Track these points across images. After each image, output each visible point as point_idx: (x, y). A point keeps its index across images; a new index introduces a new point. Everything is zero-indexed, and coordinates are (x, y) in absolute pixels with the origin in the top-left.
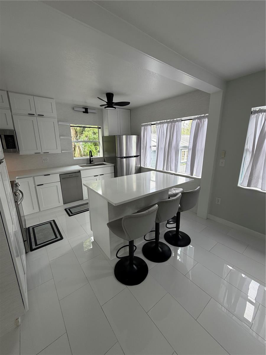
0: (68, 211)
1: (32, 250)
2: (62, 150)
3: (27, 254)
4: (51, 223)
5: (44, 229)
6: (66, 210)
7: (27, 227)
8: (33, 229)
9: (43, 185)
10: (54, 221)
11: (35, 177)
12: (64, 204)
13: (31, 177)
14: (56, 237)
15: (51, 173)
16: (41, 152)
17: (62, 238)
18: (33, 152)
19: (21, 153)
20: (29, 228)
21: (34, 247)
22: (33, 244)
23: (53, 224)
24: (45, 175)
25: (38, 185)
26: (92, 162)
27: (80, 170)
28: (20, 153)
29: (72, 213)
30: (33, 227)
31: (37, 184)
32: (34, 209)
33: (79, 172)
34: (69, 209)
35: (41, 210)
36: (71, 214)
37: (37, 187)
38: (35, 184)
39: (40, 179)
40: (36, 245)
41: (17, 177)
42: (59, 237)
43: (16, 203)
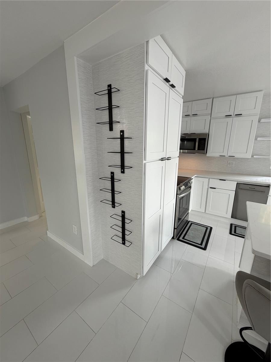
0: (233, 228)
1: (178, 240)
3: (173, 239)
4: (207, 228)
5: (198, 230)
6: (231, 225)
8: (192, 224)
9: (215, 188)
10: (211, 228)
11: (210, 179)
12: (231, 218)
13: (207, 178)
14: (201, 244)
15: (227, 179)
17: (205, 249)
18: (217, 155)
19: (208, 155)
20: (189, 221)
21: (181, 238)
22: (182, 236)
23: (208, 231)
24: (220, 180)
25: (211, 188)
29: (235, 232)
30: (192, 222)
32: (201, 208)
33: (268, 186)
34: (235, 227)
35: (206, 212)
36: (233, 233)
37: (210, 189)
38: (209, 186)
39: (215, 183)
40: (183, 238)
41: (195, 176)
42: (203, 246)
43: (178, 195)
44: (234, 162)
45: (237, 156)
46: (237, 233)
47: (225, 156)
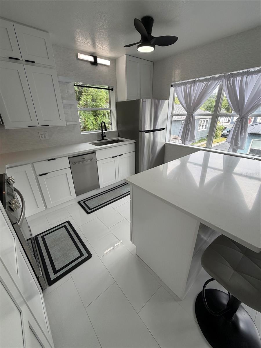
0: (84, 205)
2: (67, 122)
4: (65, 226)
6: (79, 203)
7: (34, 236)
8: (43, 238)
9: (47, 174)
10: (68, 222)
11: (34, 164)
12: (76, 196)
14: (82, 255)
15: (57, 157)
16: (38, 125)
17: (90, 256)
18: (25, 125)
19: (7, 126)
20: (36, 236)
21: (53, 276)
22: (50, 270)
23: (69, 229)
24: (49, 160)
25: (40, 175)
26: (104, 138)
27: (95, 150)
28: (5, 126)
30: (42, 235)
31: (39, 173)
32: (38, 208)
33: (94, 152)
34: (84, 202)
35: (48, 208)
36: (89, 211)
37: (39, 177)
38: (36, 175)
39: (42, 167)
40: (55, 272)
41: (7, 166)
42: (86, 255)
43: (14, 225)
44: (47, 132)
45: (51, 124)
46: (91, 208)
47: (37, 126)
